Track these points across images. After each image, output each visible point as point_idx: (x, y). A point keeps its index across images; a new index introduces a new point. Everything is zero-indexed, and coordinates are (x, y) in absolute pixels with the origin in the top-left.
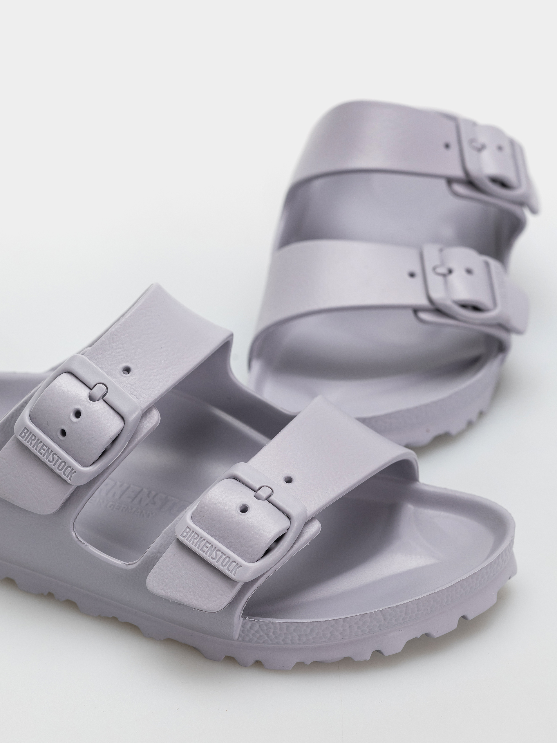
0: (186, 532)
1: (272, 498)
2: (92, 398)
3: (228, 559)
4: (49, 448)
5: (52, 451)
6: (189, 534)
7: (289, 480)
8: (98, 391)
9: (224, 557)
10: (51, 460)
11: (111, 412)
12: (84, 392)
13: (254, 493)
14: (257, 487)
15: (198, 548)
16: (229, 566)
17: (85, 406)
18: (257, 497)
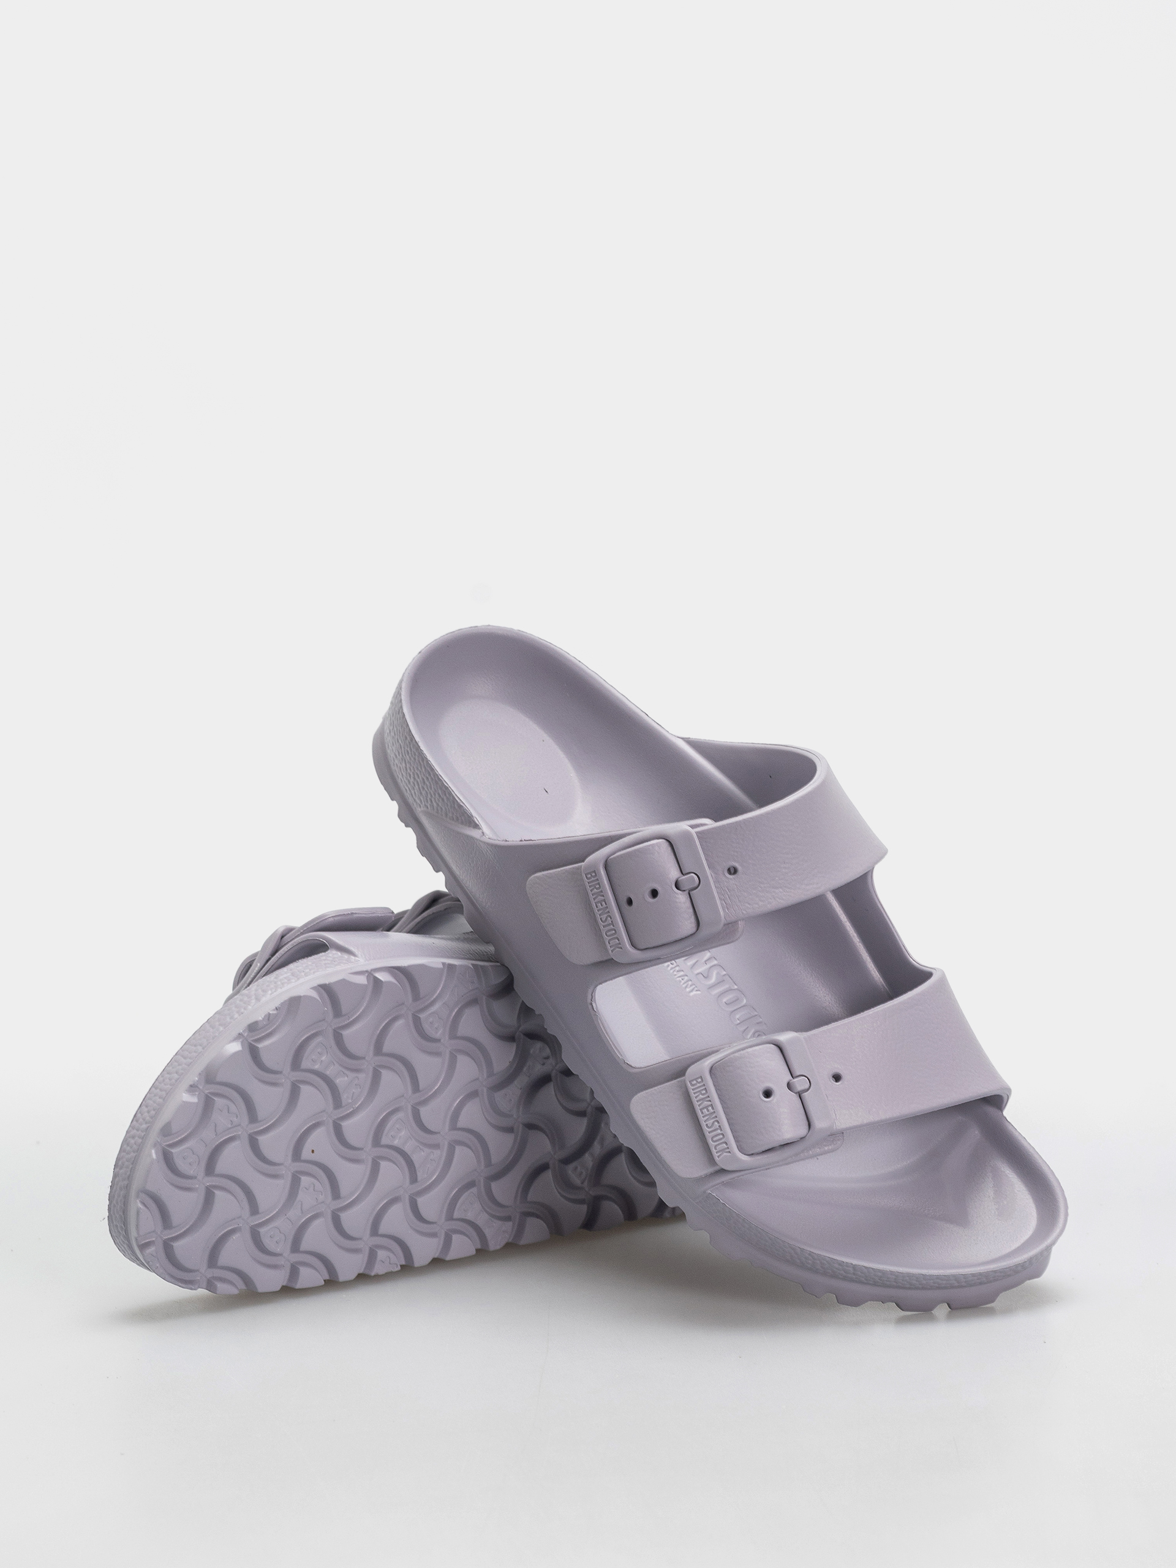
0: (697, 1081)
1: (805, 1095)
2: (677, 885)
3: (721, 1136)
4: (607, 907)
5: (609, 912)
6: (698, 1085)
7: (837, 1078)
8: (689, 880)
9: (719, 1131)
10: (604, 920)
11: (691, 910)
12: (674, 873)
13: (789, 1077)
14: (798, 1073)
15: (699, 1105)
16: (718, 1144)
17: (667, 890)
18: (789, 1086)
